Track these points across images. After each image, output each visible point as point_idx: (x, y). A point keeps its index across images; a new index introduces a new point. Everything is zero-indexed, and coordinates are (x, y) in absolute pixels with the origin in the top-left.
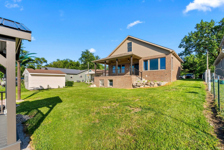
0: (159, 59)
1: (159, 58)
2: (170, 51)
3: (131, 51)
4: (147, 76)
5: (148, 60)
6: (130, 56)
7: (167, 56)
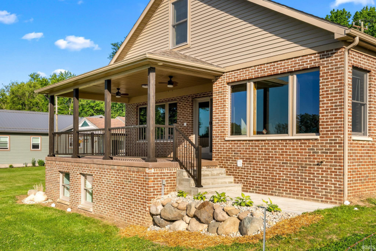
0: (290, 77)
1: (291, 73)
2: (337, 37)
3: (186, 41)
4: (240, 163)
5: (248, 84)
6: (146, 68)
7: (325, 62)
